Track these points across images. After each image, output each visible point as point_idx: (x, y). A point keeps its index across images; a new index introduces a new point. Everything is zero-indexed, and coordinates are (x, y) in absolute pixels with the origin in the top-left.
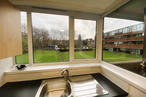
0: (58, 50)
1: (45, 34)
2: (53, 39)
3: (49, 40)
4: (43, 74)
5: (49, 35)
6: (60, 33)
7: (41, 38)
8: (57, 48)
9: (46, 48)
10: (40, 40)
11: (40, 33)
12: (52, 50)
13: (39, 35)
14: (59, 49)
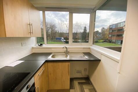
0: (64, 42)
1: (53, 27)
2: (60, 32)
3: (56, 32)
4: (53, 49)
5: (56, 27)
6: (66, 26)
7: (50, 31)
8: (63, 40)
9: (54, 40)
10: (49, 32)
11: (48, 26)
12: (59, 42)
13: (48, 28)
14: (65, 40)
